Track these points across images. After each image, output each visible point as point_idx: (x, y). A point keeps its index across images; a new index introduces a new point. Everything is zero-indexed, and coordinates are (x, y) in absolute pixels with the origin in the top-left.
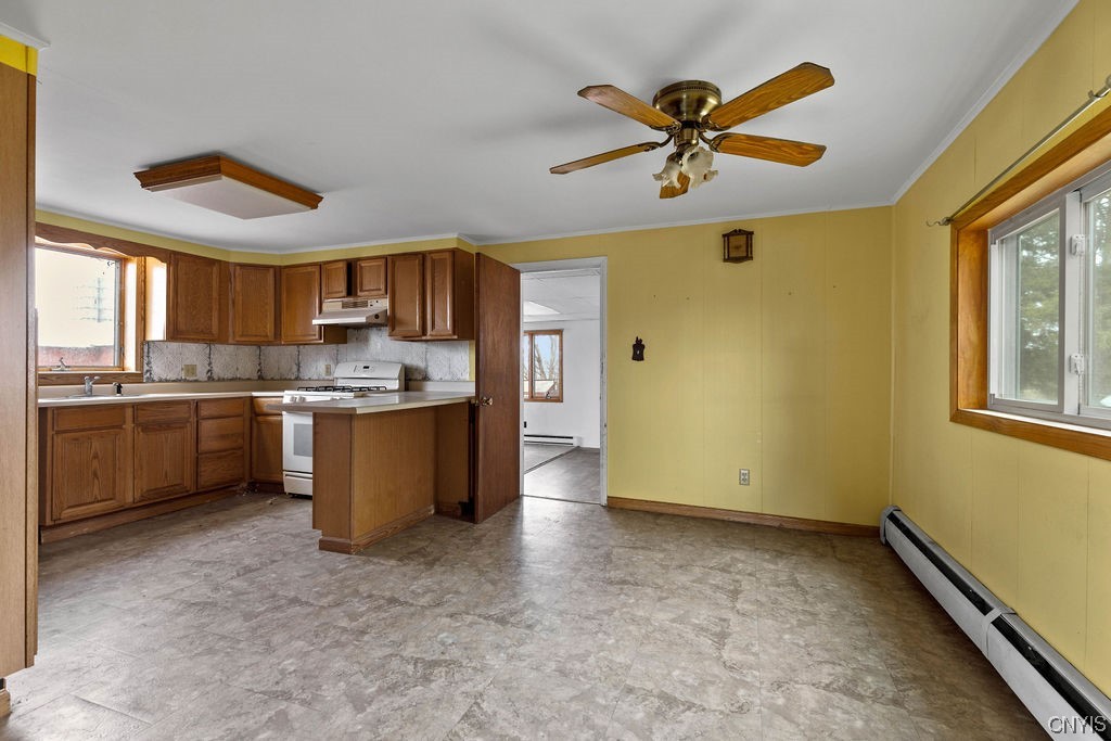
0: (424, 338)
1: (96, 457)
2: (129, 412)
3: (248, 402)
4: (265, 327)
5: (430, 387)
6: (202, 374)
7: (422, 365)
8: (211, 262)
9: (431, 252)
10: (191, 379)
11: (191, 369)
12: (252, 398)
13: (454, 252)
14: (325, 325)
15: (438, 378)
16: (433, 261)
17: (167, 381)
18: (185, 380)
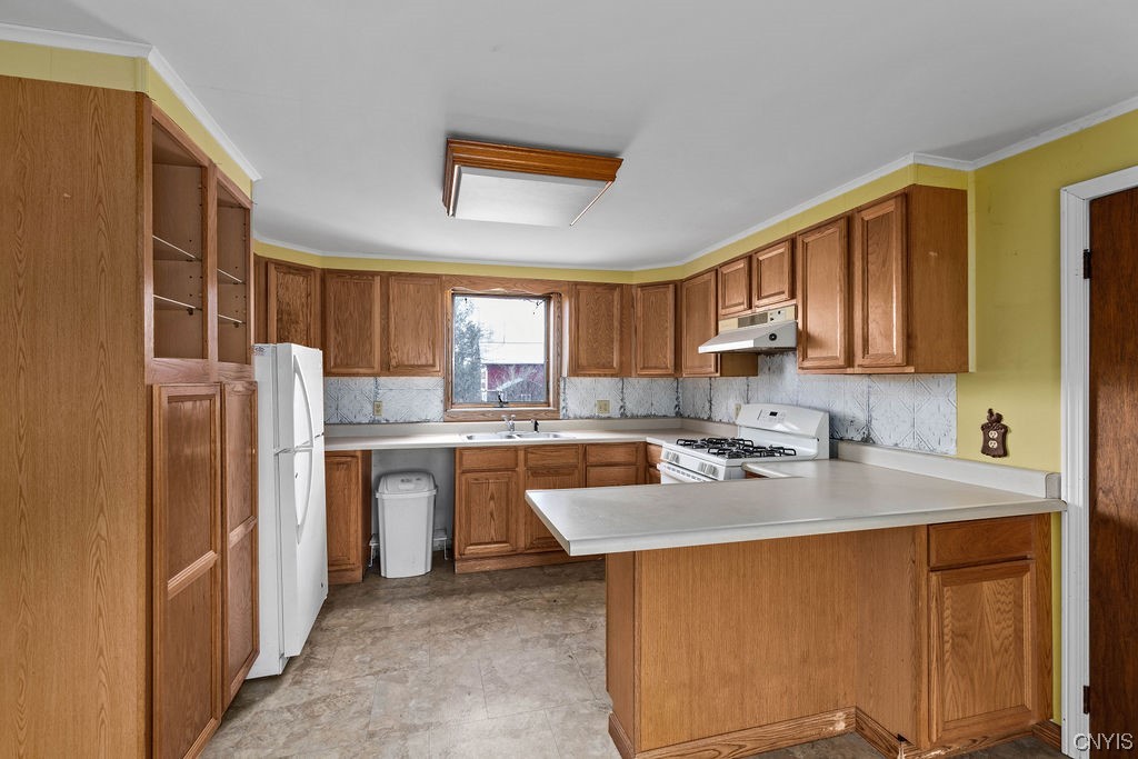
0: (849, 370)
1: (492, 498)
2: (521, 454)
3: (641, 448)
4: (665, 357)
5: (873, 457)
6: (615, 411)
7: (861, 417)
8: (611, 287)
9: (859, 210)
10: (607, 415)
11: (604, 405)
12: (647, 444)
13: (906, 197)
14: (722, 353)
15: (889, 442)
16: (866, 224)
17: (581, 418)
18: (599, 418)
